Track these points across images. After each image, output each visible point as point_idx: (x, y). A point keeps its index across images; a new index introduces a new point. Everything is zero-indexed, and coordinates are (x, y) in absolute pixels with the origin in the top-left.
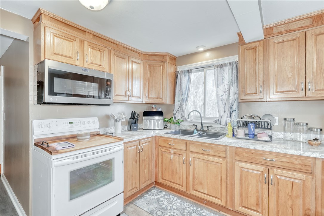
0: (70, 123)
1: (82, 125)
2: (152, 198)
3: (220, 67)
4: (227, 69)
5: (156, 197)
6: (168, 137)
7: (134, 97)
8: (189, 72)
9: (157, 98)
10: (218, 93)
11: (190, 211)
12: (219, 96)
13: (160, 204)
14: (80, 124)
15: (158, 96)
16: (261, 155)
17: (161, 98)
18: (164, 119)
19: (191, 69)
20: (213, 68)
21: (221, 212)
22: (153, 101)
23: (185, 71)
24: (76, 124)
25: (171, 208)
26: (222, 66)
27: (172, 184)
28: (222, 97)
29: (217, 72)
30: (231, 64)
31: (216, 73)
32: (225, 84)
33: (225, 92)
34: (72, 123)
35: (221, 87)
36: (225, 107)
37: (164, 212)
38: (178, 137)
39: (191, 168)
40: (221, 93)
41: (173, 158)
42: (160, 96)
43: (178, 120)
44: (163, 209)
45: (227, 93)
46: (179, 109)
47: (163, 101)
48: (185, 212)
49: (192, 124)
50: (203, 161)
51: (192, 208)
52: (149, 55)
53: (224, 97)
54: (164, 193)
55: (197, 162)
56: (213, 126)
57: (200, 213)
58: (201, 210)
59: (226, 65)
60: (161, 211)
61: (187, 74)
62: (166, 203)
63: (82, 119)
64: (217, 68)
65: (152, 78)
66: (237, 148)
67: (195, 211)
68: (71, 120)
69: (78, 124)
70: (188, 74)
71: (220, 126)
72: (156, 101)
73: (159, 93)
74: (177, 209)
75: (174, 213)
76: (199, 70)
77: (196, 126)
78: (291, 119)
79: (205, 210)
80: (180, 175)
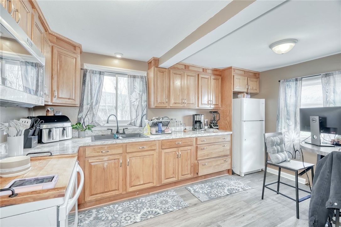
2: (87, 222)
3: (133, 77)
4: (138, 80)
5: (91, 218)
6: (99, 144)
8: (100, 73)
9: (69, 99)
10: (131, 100)
11: (133, 205)
12: (132, 102)
13: (104, 219)
16: (175, 141)
17: (73, 99)
18: (72, 126)
19: (104, 71)
20: (127, 77)
21: (150, 193)
22: (64, 103)
23: (96, 71)
25: (118, 215)
26: (134, 77)
27: (105, 195)
28: (134, 103)
29: (130, 80)
30: (142, 77)
31: (130, 82)
32: (137, 93)
33: (137, 99)
35: (134, 94)
36: (137, 112)
37: (116, 221)
38: (114, 142)
39: (128, 168)
40: (133, 100)
41: (107, 166)
43: (88, 125)
44: (112, 220)
45: (138, 100)
46: (88, 113)
48: (132, 209)
49: (106, 129)
50: (139, 157)
51: (133, 203)
53: (135, 103)
54: (94, 211)
55: (134, 160)
56: (129, 128)
57: (141, 202)
58: (139, 200)
59: (138, 77)
60: (114, 222)
61: (98, 76)
62: (108, 215)
64: (131, 77)
65: (63, 71)
66: (163, 140)
67: (136, 203)
70: (100, 75)
71: (135, 127)
72: (68, 103)
74: (123, 212)
75: (125, 215)
76: (110, 75)
77: (112, 130)
78: (174, 119)
79: (141, 198)
80: (116, 179)
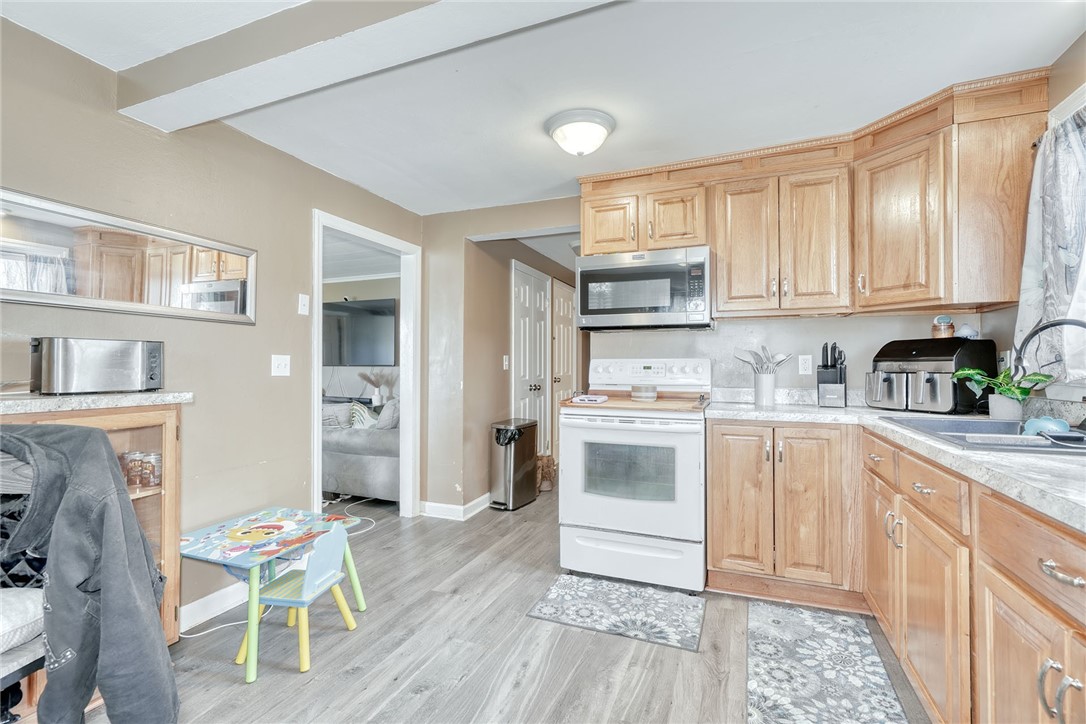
0: (645, 368)
1: (668, 374)
7: (804, 295)
14: (663, 371)
15: (908, 277)
24: (656, 370)
34: (649, 368)
42: (916, 276)
47: (932, 296)
52: (876, 134)
63: (669, 361)
68: (647, 362)
69: (660, 371)
73: (912, 265)
